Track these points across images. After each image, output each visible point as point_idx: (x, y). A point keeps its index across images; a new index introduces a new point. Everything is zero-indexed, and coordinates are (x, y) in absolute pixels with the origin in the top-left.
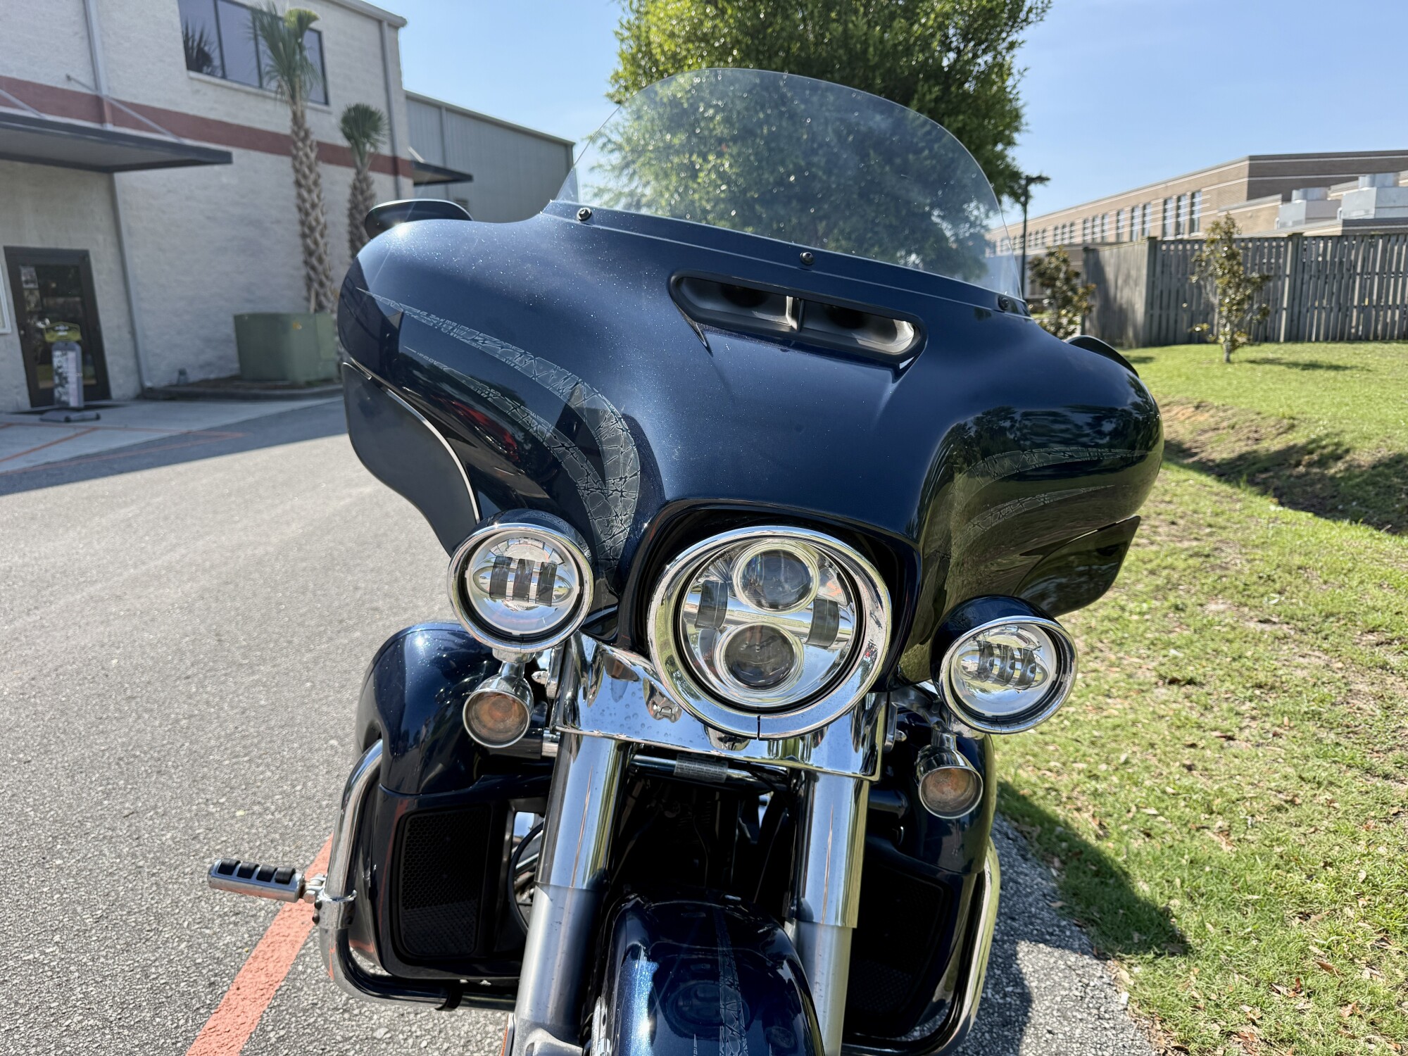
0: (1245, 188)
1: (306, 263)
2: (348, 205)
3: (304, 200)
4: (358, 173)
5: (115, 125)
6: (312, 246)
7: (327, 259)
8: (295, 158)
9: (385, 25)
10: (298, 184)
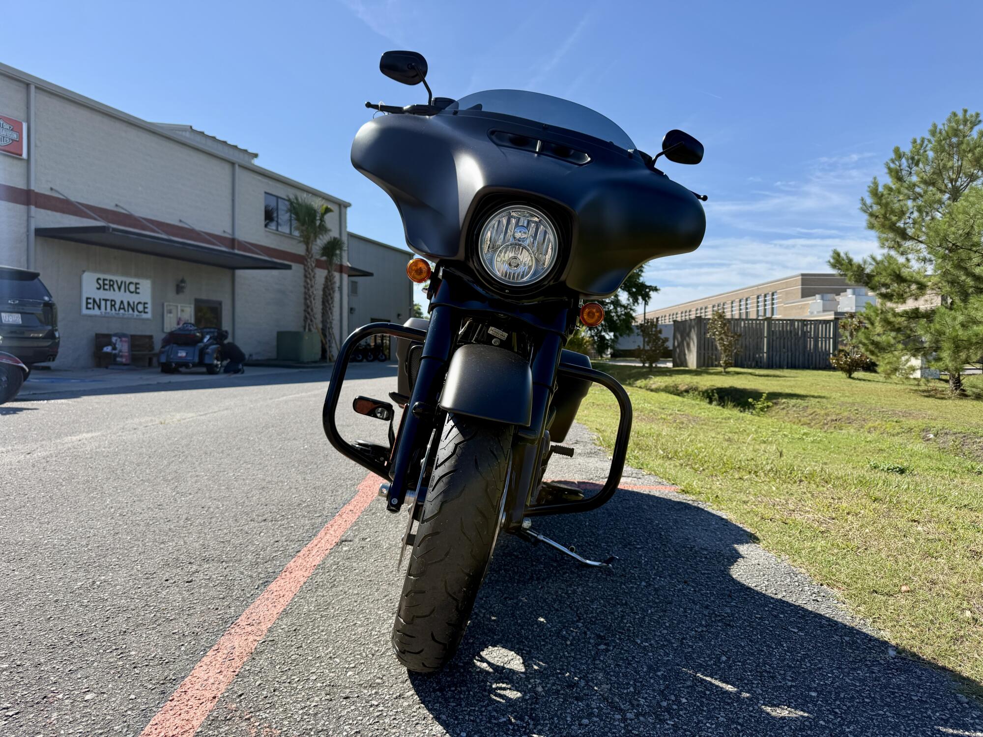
0: (800, 291)
1: (305, 311)
2: (323, 286)
3: (308, 284)
4: (329, 272)
5: (239, 249)
6: (309, 304)
7: (315, 310)
8: (305, 265)
9: (342, 207)
10: (306, 276)
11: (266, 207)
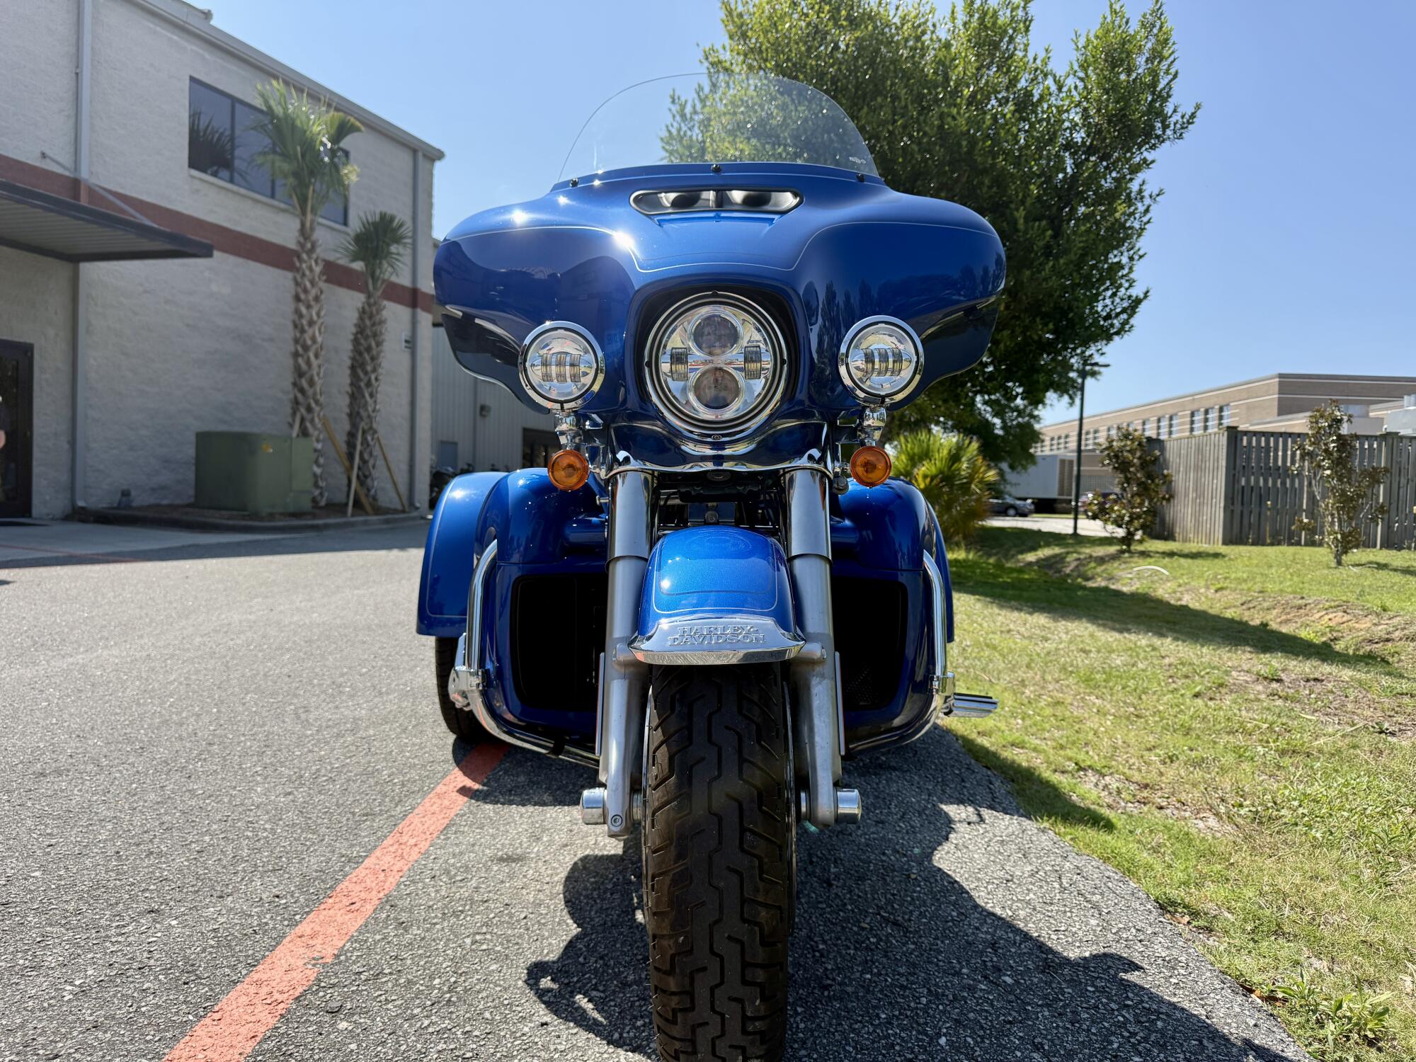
1: (295, 384)
2: (354, 330)
3: (301, 316)
4: (369, 296)
6: (304, 367)
7: (319, 382)
8: (298, 270)
9: (421, 155)
11: (194, 117)
